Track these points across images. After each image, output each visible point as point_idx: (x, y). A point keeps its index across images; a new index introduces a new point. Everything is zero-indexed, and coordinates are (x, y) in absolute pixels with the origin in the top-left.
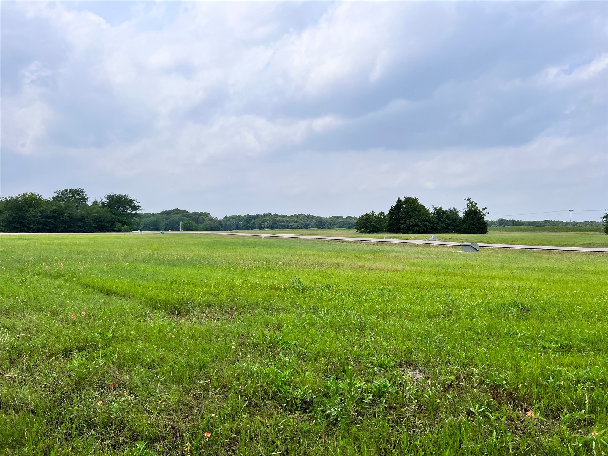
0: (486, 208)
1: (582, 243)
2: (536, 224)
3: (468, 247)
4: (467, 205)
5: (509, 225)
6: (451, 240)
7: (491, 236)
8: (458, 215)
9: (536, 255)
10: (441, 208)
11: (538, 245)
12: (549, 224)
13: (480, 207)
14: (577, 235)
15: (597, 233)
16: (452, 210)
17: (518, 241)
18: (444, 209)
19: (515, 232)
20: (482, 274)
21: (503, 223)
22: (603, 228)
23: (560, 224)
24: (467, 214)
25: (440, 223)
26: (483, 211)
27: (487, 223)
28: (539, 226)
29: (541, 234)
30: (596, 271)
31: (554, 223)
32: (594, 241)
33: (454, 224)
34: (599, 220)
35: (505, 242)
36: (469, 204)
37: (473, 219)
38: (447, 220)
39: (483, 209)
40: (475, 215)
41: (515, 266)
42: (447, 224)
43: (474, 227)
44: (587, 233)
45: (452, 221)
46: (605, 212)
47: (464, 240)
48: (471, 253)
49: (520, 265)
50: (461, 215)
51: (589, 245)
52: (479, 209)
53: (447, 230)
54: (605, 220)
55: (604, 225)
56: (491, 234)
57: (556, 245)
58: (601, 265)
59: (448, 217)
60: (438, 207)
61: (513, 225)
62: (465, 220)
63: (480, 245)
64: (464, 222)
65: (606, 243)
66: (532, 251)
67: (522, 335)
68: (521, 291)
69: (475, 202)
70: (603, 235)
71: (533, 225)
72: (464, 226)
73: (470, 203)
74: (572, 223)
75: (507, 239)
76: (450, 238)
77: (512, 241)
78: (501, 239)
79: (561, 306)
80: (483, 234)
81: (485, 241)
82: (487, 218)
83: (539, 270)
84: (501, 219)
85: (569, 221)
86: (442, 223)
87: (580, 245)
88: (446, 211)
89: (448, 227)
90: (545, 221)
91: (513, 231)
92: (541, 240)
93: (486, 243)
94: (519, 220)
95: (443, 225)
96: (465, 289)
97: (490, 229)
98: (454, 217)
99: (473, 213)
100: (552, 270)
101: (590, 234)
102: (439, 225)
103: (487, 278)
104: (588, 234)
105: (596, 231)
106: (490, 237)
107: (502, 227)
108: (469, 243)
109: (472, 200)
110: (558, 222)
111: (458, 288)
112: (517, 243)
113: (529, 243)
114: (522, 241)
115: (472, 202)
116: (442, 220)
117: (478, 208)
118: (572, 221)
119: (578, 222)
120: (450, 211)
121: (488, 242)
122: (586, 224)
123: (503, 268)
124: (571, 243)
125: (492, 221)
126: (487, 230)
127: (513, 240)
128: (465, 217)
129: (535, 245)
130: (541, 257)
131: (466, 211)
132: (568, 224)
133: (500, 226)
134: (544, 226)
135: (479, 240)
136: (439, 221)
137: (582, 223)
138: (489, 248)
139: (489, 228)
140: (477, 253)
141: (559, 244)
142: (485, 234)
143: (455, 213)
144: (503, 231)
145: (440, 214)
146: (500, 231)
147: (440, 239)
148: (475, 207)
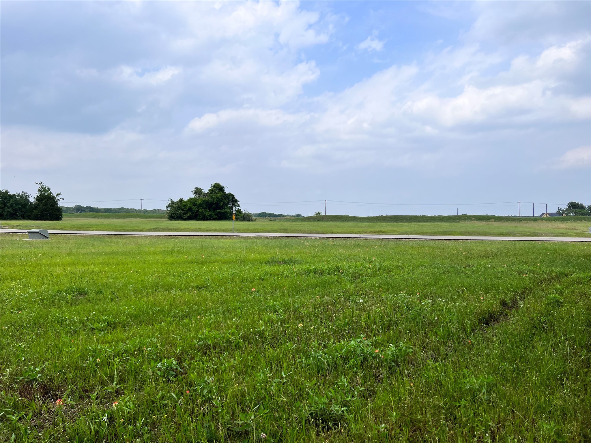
0: (60, 194)
1: (149, 228)
2: (112, 211)
3: (36, 234)
4: (39, 189)
5: (85, 212)
6: (18, 227)
7: (66, 222)
8: (29, 200)
9: (107, 239)
10: (7, 192)
11: (112, 230)
12: (123, 211)
13: (54, 193)
14: (146, 222)
15: (162, 219)
16: (21, 194)
17: (92, 228)
18: (11, 193)
19: (92, 219)
20: (44, 262)
21: (79, 210)
22: (166, 215)
23: (133, 211)
24: (39, 199)
25: (6, 208)
26: (57, 197)
27: (61, 209)
28: (115, 213)
29: (116, 220)
30: (155, 252)
31: (128, 211)
32: (158, 227)
33: (23, 210)
34: (164, 208)
35: (80, 228)
36: (41, 189)
37: (45, 205)
38: (14, 205)
39: (58, 195)
40: (48, 200)
41: (84, 251)
42: (14, 209)
43: (47, 213)
44: (154, 219)
45: (20, 207)
46: (168, 202)
47: (35, 227)
48: (38, 240)
49: (88, 251)
50: (32, 200)
51: (155, 230)
52: (53, 195)
53: (14, 216)
54: (168, 208)
55: (167, 213)
56: (66, 221)
57: (128, 231)
58: (159, 246)
59: (16, 202)
60: (3, 190)
61: (90, 212)
62: (36, 206)
63: (50, 231)
64: (36, 207)
65: (167, 228)
66: (105, 236)
67: (72, 320)
68: (83, 275)
69: (48, 187)
70: (167, 221)
71: (109, 212)
72: (35, 212)
73: (42, 187)
74: (143, 210)
75: (82, 225)
76: (18, 224)
77: (87, 228)
78: (76, 226)
79: (117, 286)
80: (58, 220)
81: (58, 228)
82: (61, 204)
83: (106, 254)
84: (78, 205)
85: (140, 209)
86: (8, 208)
87: (148, 230)
88: (14, 195)
89: (16, 213)
90: (120, 209)
91: (89, 217)
92: (114, 226)
93: (59, 230)
94: (96, 207)
95: (10, 210)
96: (20, 279)
97: (65, 215)
98: (23, 202)
99: (46, 198)
100: (117, 254)
101: (157, 221)
102: (4, 210)
103: (49, 266)
104: (155, 221)
105: (162, 218)
106: (64, 223)
107: (79, 213)
108: (38, 230)
109: (45, 184)
110: (131, 209)
111: (12, 279)
112: (92, 229)
113: (104, 229)
114: (96, 227)
115: (44, 186)
116: (9, 205)
117: (52, 193)
118: (143, 209)
119: (148, 210)
120: (19, 196)
121: (62, 229)
122: (154, 211)
123: (69, 254)
124: (140, 229)
125: (68, 207)
126: (62, 216)
127: (88, 226)
128: (36, 203)
129: (109, 231)
130: (111, 242)
131: (37, 196)
132: (140, 211)
133: (77, 212)
134: (119, 212)
135: (52, 227)
136: (5, 206)
137: (151, 211)
138: (62, 235)
139: (63, 214)
140: (46, 240)
141: (130, 230)
142: (60, 220)
143: (24, 197)
144: (79, 217)
145: (5, 198)
146: (76, 217)
147: (5, 227)
148: (48, 192)
